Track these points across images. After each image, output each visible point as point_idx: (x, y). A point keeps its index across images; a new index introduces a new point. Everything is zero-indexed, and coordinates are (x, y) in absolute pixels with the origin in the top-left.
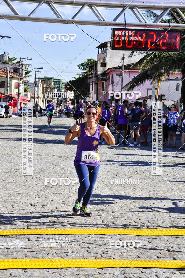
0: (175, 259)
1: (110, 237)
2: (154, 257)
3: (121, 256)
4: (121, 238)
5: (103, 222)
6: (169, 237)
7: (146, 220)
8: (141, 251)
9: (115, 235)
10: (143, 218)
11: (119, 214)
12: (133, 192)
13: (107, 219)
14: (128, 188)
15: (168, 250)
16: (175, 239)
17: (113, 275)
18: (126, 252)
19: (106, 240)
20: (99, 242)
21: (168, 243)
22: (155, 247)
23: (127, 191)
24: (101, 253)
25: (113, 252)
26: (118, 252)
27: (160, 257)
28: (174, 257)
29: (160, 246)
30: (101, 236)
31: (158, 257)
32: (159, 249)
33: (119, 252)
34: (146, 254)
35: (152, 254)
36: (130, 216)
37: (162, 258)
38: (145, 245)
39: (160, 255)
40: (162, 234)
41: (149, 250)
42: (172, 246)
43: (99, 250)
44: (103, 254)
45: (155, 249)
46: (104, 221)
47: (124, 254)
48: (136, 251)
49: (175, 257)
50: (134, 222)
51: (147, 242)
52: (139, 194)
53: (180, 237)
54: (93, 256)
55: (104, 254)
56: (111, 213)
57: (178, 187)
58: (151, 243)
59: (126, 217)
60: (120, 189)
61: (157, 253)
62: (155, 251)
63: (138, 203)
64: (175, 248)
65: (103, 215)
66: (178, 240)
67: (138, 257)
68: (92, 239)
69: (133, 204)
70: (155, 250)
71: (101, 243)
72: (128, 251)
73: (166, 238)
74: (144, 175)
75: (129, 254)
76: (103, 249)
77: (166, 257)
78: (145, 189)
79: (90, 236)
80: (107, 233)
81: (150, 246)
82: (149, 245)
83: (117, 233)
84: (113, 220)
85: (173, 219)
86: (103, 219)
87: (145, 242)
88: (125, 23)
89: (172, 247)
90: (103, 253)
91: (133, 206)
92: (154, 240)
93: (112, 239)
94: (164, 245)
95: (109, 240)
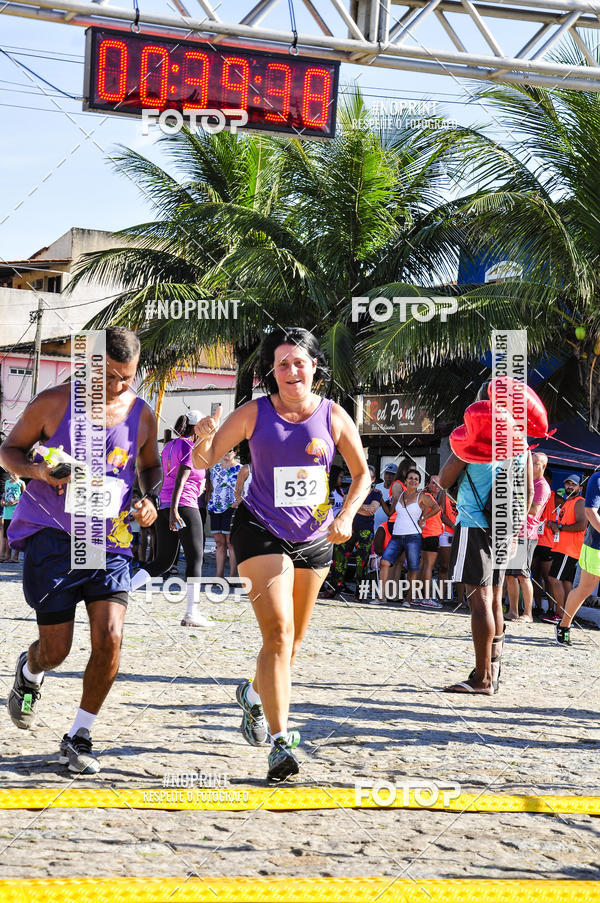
0: (326, 875)
1: (65, 816)
2: (249, 873)
3: (122, 873)
4: (110, 817)
6: (285, 814)
7: (190, 768)
8: (194, 858)
9: (86, 809)
15: (298, 853)
16: (311, 820)
18: (138, 859)
19: (52, 825)
20: (29, 832)
21: (288, 831)
22: (244, 842)
24: (44, 863)
25: (91, 860)
26: (109, 862)
27: (274, 874)
28: (323, 870)
29: (262, 839)
30: (31, 813)
31: (264, 873)
32: (261, 848)
33: (114, 861)
34: (217, 864)
35: (240, 863)
37: (280, 874)
38: (206, 838)
39: (269, 867)
40: (259, 807)
41: (224, 854)
42: (305, 841)
43: (35, 855)
44: (50, 868)
45: (247, 849)
47: (134, 867)
48: (175, 857)
49: (328, 870)
50: (146, 772)
51: (212, 828)
52: (143, 697)
53: (324, 812)
54: (12, 873)
55: (57, 868)
58: (226, 830)
61: (257, 859)
62: (247, 855)
63: (145, 719)
64: (320, 846)
66: (323, 822)
67: (190, 874)
69: (130, 721)
70: (246, 852)
71: (37, 835)
72: (149, 858)
73: (277, 816)
74: (144, 648)
75: (154, 865)
76: (51, 853)
77: (293, 872)
81: (225, 840)
82: (221, 838)
83: (91, 804)
87: (202, 827)
88: (138, 16)
89: (308, 844)
90: (52, 864)
91: (130, 728)
92: (237, 822)
93: (75, 823)
94: (276, 838)
95: (65, 824)
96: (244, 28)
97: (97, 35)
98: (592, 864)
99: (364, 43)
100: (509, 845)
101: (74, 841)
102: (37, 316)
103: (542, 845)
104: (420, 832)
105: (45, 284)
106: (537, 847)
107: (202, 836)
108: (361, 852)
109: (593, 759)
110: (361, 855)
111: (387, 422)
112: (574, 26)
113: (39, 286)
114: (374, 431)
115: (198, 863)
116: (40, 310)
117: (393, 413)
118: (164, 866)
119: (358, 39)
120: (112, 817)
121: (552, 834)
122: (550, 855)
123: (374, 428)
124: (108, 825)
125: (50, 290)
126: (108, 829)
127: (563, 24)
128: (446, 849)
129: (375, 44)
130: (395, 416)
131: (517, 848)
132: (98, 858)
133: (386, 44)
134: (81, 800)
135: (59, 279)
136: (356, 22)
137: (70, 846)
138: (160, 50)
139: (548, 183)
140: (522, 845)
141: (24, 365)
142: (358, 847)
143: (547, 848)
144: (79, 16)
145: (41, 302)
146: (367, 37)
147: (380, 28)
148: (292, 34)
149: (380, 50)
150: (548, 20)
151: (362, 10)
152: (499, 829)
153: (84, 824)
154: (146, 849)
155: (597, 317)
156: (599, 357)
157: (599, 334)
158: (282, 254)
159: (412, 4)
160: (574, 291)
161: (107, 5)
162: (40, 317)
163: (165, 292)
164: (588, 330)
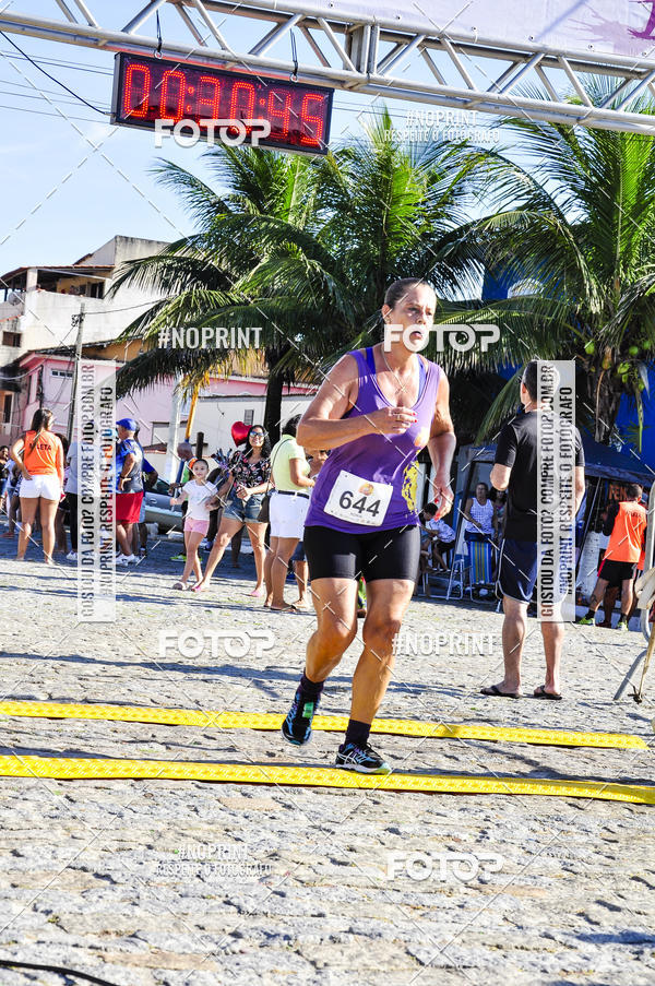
1: (80, 724)
5: (50, 697)
9: (97, 721)
10: (178, 695)
11: (101, 684)
13: (64, 691)
15: (271, 755)
17: (108, 791)
18: (138, 753)
19: (68, 729)
20: (49, 732)
21: (266, 742)
22: (228, 746)
23: (119, 643)
26: (113, 753)
29: (244, 745)
30: (50, 721)
32: (241, 751)
33: (117, 753)
36: (135, 687)
38: (196, 743)
40: (245, 726)
41: (209, 753)
42: (280, 749)
45: (230, 750)
46: (54, 696)
48: (169, 753)
50: (152, 701)
51: (202, 737)
56: (74, 680)
58: (214, 739)
59: (124, 690)
61: (237, 757)
62: (229, 754)
65: (47, 682)
68: (24, 725)
71: (53, 733)
72: (147, 752)
74: (162, 617)
79: (17, 718)
80: (71, 715)
81: (213, 744)
82: (209, 743)
83: (102, 718)
84: (86, 694)
86: (49, 691)
87: (195, 736)
88: (160, 45)
89: (282, 751)
92: (225, 735)
93: (87, 728)
94: (255, 745)
95: (79, 729)
96: (252, 57)
97: (125, 60)
98: (517, 772)
99: (355, 74)
100: (450, 757)
101: (86, 740)
102: (79, 319)
103: (479, 758)
105: (88, 290)
106: (474, 759)
107: (192, 741)
108: (325, 757)
112: (539, 66)
113: (81, 291)
116: (82, 314)
119: (351, 70)
120: (118, 726)
124: (115, 731)
125: (93, 296)
126: (115, 734)
127: (529, 64)
128: (397, 758)
129: (365, 75)
131: (457, 759)
133: (375, 75)
135: (102, 285)
136: (349, 56)
138: (178, 74)
139: (564, 204)
140: (461, 758)
141: (64, 367)
144: (110, 43)
145: (82, 307)
146: (358, 69)
147: (369, 61)
148: (293, 64)
149: (369, 80)
150: (518, 59)
151: (355, 45)
152: (446, 749)
153: (95, 730)
154: (145, 747)
155: (608, 334)
156: (606, 371)
157: (608, 350)
158: (312, 266)
159: (400, 40)
160: (585, 307)
161: (134, 34)
162: (81, 321)
163: (201, 299)
164: (597, 345)
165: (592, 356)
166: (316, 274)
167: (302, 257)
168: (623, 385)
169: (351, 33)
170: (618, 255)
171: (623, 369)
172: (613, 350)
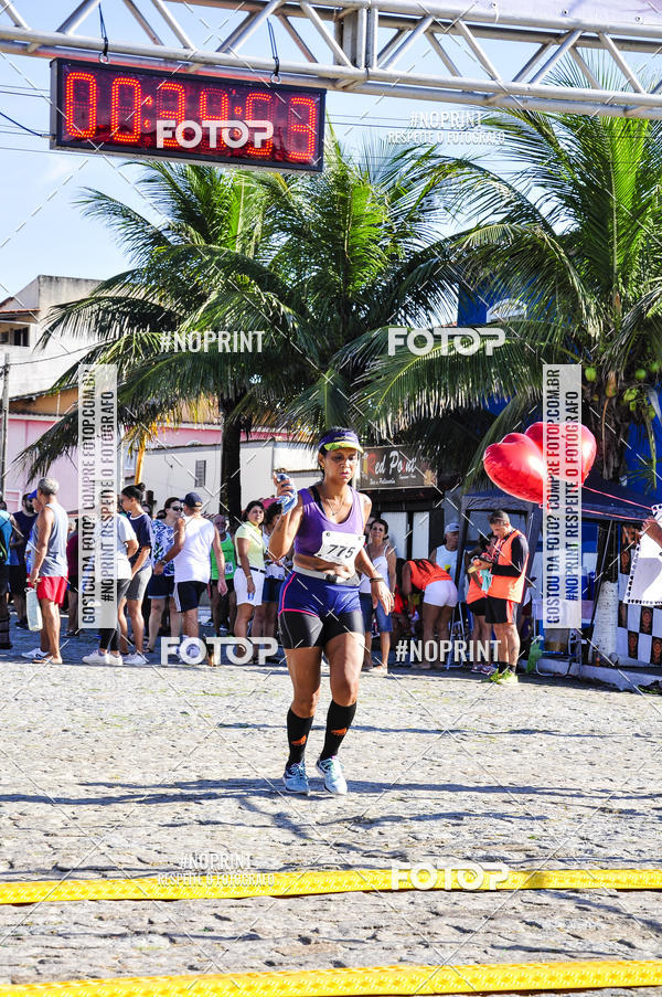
0: (338, 964)
1: (54, 910)
2: (255, 964)
3: (118, 969)
4: (102, 910)
5: (12, 866)
6: (291, 900)
7: (186, 854)
8: (195, 950)
9: (77, 902)
10: (170, 848)
11: (74, 839)
12: (108, 775)
13: (29, 854)
14: (85, 763)
15: (306, 941)
16: (318, 905)
18: (135, 954)
19: (40, 920)
20: (16, 928)
21: (295, 918)
22: (248, 931)
24: (34, 962)
25: (84, 957)
26: (102, 958)
27: (281, 964)
28: (334, 959)
29: (268, 927)
30: (16, 909)
31: (270, 964)
32: (265, 937)
33: (109, 957)
34: (220, 956)
35: (244, 954)
36: (116, 841)
37: (288, 964)
38: (207, 930)
39: (276, 958)
40: (262, 893)
41: (226, 944)
42: (314, 928)
43: (22, 954)
44: (40, 967)
45: (252, 937)
46: (16, 863)
47: (130, 962)
48: (174, 950)
49: (339, 958)
50: (140, 860)
51: (213, 918)
53: (333, 897)
55: (46, 966)
56: (39, 836)
57: (272, 756)
58: (229, 920)
59: (104, 848)
60: (54, 765)
61: (262, 949)
62: (251, 944)
64: (329, 933)
66: (332, 907)
67: (191, 968)
70: (250, 942)
71: (22, 930)
72: (146, 952)
73: (282, 902)
75: (151, 960)
76: (39, 950)
77: (302, 962)
78: (152, 764)
80: (40, 899)
81: (227, 930)
82: (222, 928)
83: (83, 897)
84: (55, 858)
85: (286, 849)
86: (10, 858)
87: (202, 917)
88: (106, 46)
89: (317, 931)
90: (42, 962)
91: (121, 814)
92: (240, 910)
93: (65, 917)
94: (281, 926)
95: (54, 919)
96: (221, 55)
97: (63, 67)
98: (621, 942)
99: (350, 69)
100: (531, 924)
101: (65, 936)
102: (4, 371)
103: (567, 923)
104: (437, 914)
105: (11, 338)
106: (562, 925)
107: (202, 927)
108: (374, 937)
109: (618, 830)
110: (373, 941)
111: (387, 476)
112: (574, 47)
113: (4, 339)
114: (372, 486)
115: (199, 955)
116: (7, 365)
117: (392, 466)
118: (163, 960)
119: (345, 65)
120: (104, 909)
121: (577, 911)
122: (577, 934)
123: (372, 483)
124: (101, 919)
125: (17, 343)
126: (100, 923)
127: (563, 45)
128: (464, 931)
129: (362, 70)
130: (395, 469)
131: (540, 927)
132: (91, 954)
133: (375, 69)
134: (71, 893)
135: (26, 331)
136: (341, 46)
137: (59, 941)
138: (132, 82)
139: (550, 214)
140: (546, 924)
142: (370, 933)
143: (572, 926)
144: (44, 47)
145: (7, 358)
146: (354, 63)
147: (367, 53)
148: (273, 62)
149: (368, 76)
150: (547, 40)
151: (347, 34)
152: (520, 908)
153: (74, 919)
154: (142, 942)
155: (610, 356)
156: (611, 399)
157: (612, 375)
158: (267, 299)
159: (401, 25)
160: (583, 329)
161: (73, 34)
162: (6, 373)
163: (143, 343)
164: (599, 371)
165: (593, 383)
166: (273, 308)
167: (256, 289)
168: (630, 413)
169: (341, 20)
170: (616, 268)
171: (630, 396)
172: (617, 375)
